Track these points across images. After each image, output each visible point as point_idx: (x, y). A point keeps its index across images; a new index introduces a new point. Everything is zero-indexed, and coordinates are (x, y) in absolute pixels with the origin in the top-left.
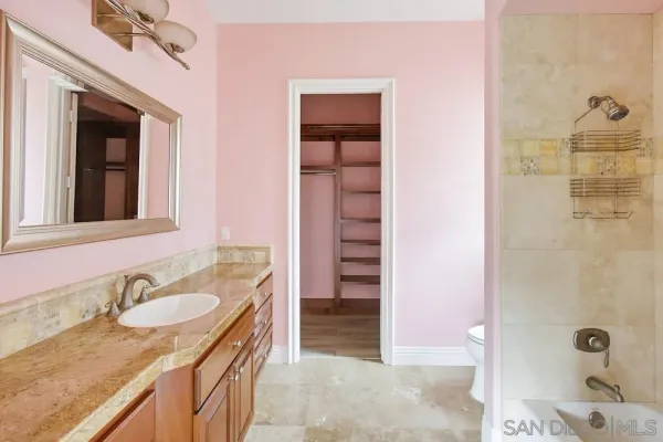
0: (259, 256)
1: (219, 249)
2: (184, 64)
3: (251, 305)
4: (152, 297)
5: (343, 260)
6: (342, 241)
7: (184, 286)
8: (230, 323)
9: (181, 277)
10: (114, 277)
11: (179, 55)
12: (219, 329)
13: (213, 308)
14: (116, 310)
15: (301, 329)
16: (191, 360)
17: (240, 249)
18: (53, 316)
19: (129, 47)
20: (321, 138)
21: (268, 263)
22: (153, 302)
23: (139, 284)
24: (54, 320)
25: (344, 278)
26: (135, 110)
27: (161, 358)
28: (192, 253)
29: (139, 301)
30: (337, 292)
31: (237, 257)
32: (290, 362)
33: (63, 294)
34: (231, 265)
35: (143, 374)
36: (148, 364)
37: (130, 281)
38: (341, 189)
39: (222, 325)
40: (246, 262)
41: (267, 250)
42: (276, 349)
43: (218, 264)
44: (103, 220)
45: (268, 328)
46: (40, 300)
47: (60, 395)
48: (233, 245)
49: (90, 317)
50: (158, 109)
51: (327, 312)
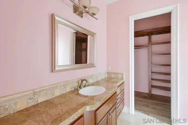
0: (120, 76)
1: (108, 73)
2: (96, 18)
3: (116, 93)
4: (88, 86)
5: (152, 79)
6: (152, 72)
7: (97, 84)
8: (107, 98)
9: (96, 81)
10: (79, 79)
11: (94, 16)
12: (103, 100)
13: (103, 92)
14: (79, 88)
15: (135, 102)
16: (94, 109)
17: (113, 73)
18: (65, 88)
19: (82, 17)
20: (143, 35)
21: (123, 79)
22: (88, 87)
23: (84, 82)
24: (65, 89)
25: (152, 86)
26: (86, 35)
27: (85, 107)
28: (100, 74)
29: (85, 86)
30: (150, 91)
31: (113, 76)
32: (131, 113)
33: (67, 83)
34: (111, 78)
35: (80, 111)
36: (82, 108)
37: (82, 81)
38: (152, 53)
39: (105, 99)
40: (116, 77)
41: (122, 74)
42: (125, 107)
43: (107, 77)
44: (82, 63)
45: (123, 100)
46: (62, 84)
47: (60, 111)
48: (112, 72)
49: (73, 89)
50: (91, 33)
51: (145, 98)
